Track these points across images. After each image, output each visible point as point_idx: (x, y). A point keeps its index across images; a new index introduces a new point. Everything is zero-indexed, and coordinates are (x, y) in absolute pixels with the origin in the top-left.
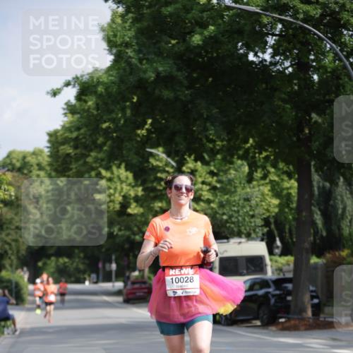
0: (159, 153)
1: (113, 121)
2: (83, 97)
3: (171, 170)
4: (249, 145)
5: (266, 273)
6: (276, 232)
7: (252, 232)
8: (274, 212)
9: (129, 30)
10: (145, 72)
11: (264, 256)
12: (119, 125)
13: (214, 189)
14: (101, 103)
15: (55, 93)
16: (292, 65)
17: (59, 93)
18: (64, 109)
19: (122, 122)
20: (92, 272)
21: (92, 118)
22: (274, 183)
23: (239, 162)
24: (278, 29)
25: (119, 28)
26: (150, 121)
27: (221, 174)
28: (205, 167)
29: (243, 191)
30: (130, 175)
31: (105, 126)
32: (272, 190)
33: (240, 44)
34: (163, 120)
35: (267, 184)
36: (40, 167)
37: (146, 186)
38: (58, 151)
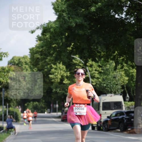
0: (77, 58)
1: (57, 44)
2: (45, 34)
3: (82, 65)
4: (115, 54)
5: (122, 109)
6: (127, 92)
7: (117, 91)
8: (126, 83)
9: (64, 5)
10: (71, 23)
11: (122, 102)
12: (60, 46)
13: (100, 73)
14: (52, 36)
15: (32, 32)
16: (134, 20)
17: (34, 32)
18: (36, 39)
19: (61, 44)
20: (48, 108)
21: (48, 42)
22: (126, 70)
23: (111, 61)
24: (128, 4)
25: (60, 4)
26: (73, 44)
27: (103, 66)
28: (96, 64)
29: (113, 74)
30: (64, 67)
31: (53, 46)
32: (125, 73)
33: (112, 10)
34: (78, 43)
35: (123, 70)
36: (26, 63)
37: (71, 72)
38: (34, 57)
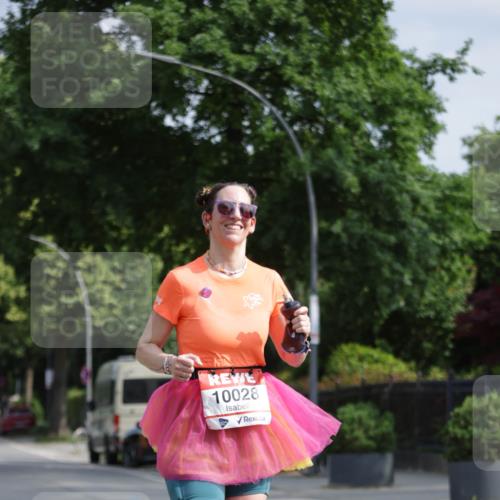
0: (48, 243)
4: (162, 235)
9: (12, 82)
10: (30, 137)
16: (220, 133)
23: (151, 256)
26: (36, 201)
30: (10, 271)
33: (154, 104)
